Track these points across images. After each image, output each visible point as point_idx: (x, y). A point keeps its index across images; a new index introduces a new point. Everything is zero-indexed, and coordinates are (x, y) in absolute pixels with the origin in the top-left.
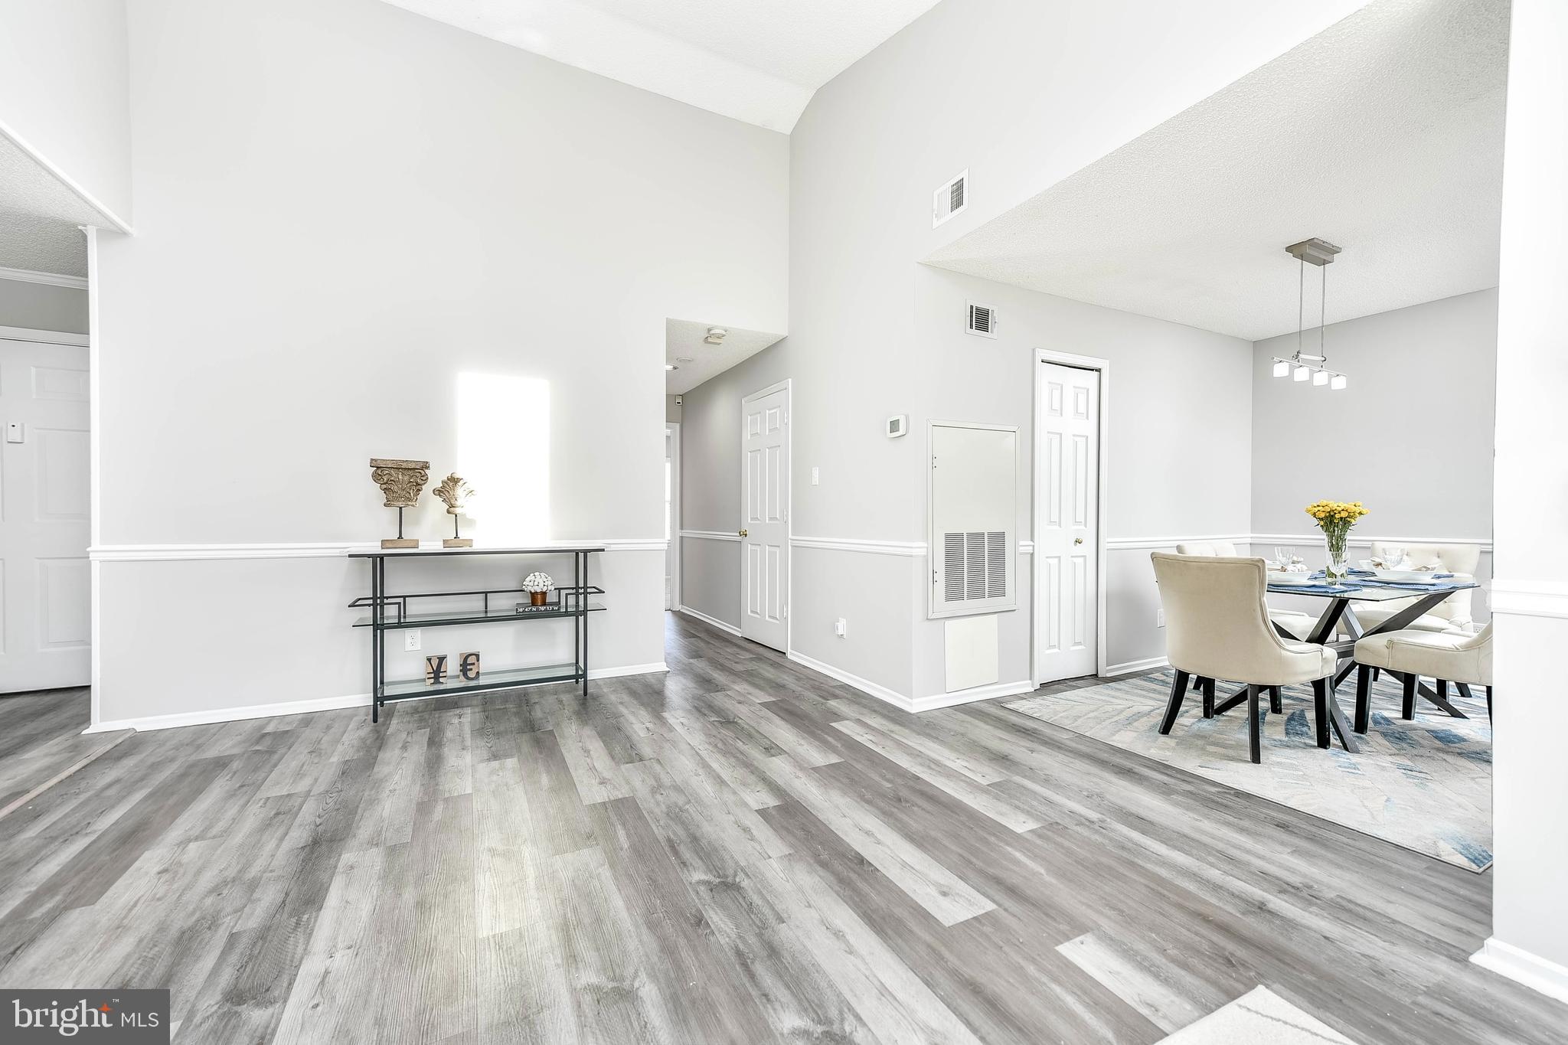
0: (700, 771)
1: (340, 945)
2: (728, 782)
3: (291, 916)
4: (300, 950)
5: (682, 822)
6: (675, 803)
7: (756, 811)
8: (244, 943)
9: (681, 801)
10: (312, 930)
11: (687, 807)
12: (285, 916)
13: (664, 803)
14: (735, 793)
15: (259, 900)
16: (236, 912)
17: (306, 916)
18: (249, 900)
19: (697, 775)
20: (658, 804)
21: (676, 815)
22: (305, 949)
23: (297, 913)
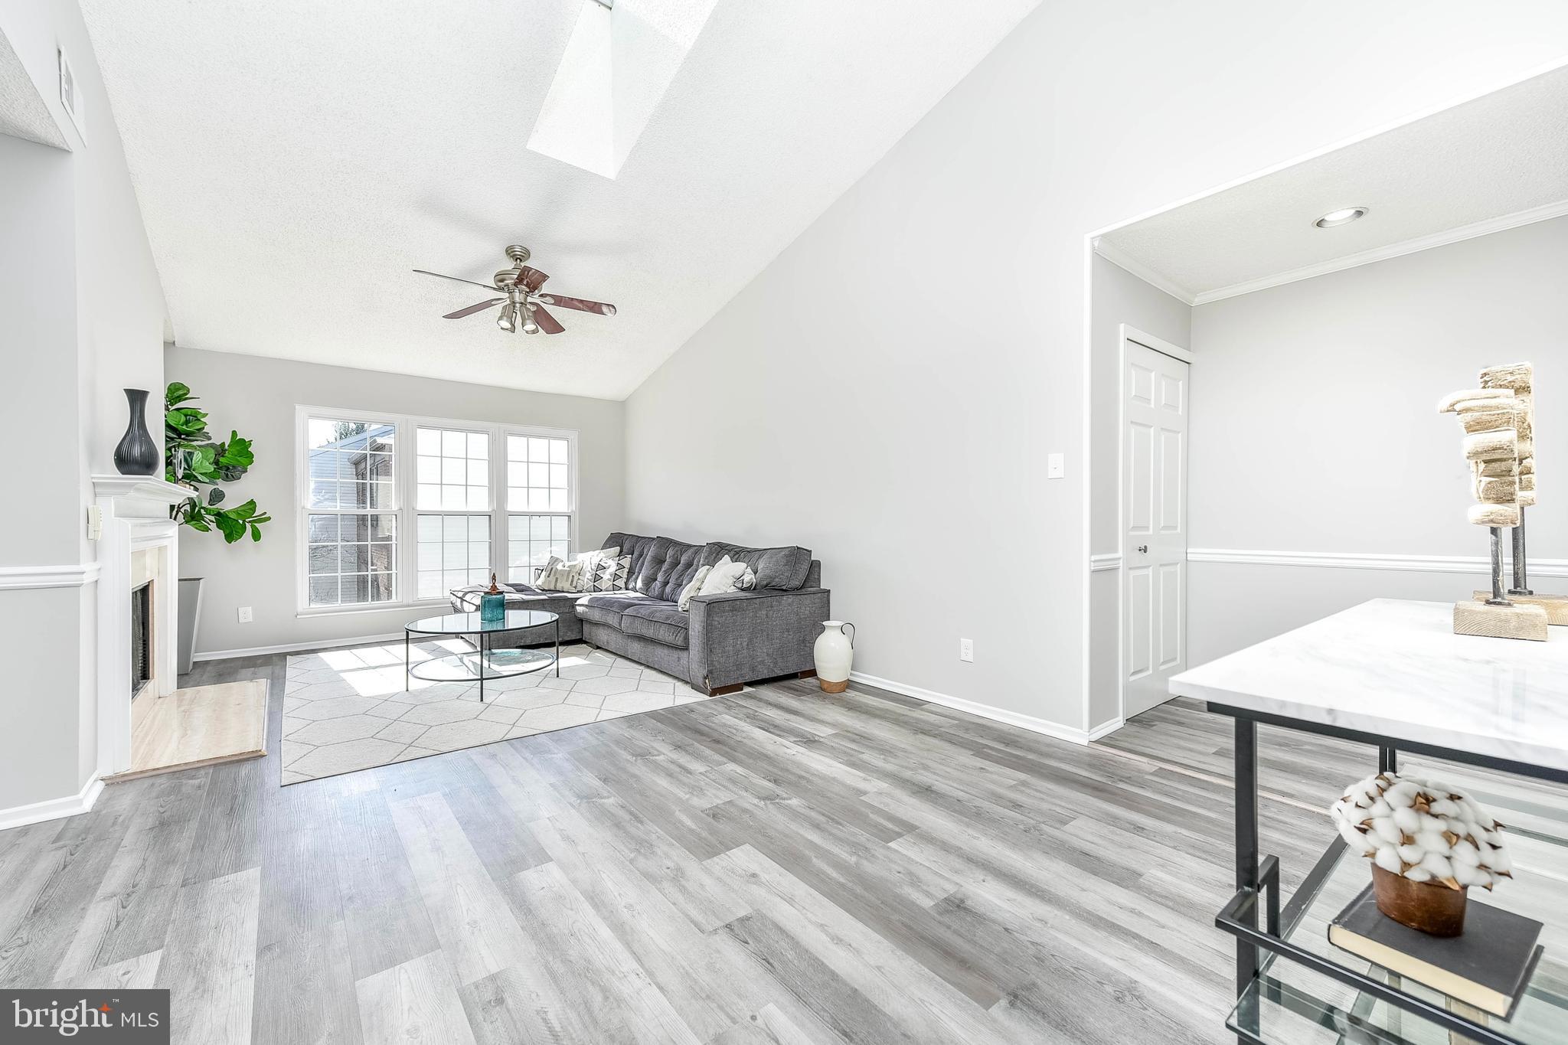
0: (625, 915)
2: (583, 899)
5: (632, 838)
6: (647, 859)
7: (552, 860)
9: (642, 862)
11: (632, 855)
13: (661, 857)
14: (574, 882)
19: (629, 907)
20: (667, 856)
21: (643, 846)
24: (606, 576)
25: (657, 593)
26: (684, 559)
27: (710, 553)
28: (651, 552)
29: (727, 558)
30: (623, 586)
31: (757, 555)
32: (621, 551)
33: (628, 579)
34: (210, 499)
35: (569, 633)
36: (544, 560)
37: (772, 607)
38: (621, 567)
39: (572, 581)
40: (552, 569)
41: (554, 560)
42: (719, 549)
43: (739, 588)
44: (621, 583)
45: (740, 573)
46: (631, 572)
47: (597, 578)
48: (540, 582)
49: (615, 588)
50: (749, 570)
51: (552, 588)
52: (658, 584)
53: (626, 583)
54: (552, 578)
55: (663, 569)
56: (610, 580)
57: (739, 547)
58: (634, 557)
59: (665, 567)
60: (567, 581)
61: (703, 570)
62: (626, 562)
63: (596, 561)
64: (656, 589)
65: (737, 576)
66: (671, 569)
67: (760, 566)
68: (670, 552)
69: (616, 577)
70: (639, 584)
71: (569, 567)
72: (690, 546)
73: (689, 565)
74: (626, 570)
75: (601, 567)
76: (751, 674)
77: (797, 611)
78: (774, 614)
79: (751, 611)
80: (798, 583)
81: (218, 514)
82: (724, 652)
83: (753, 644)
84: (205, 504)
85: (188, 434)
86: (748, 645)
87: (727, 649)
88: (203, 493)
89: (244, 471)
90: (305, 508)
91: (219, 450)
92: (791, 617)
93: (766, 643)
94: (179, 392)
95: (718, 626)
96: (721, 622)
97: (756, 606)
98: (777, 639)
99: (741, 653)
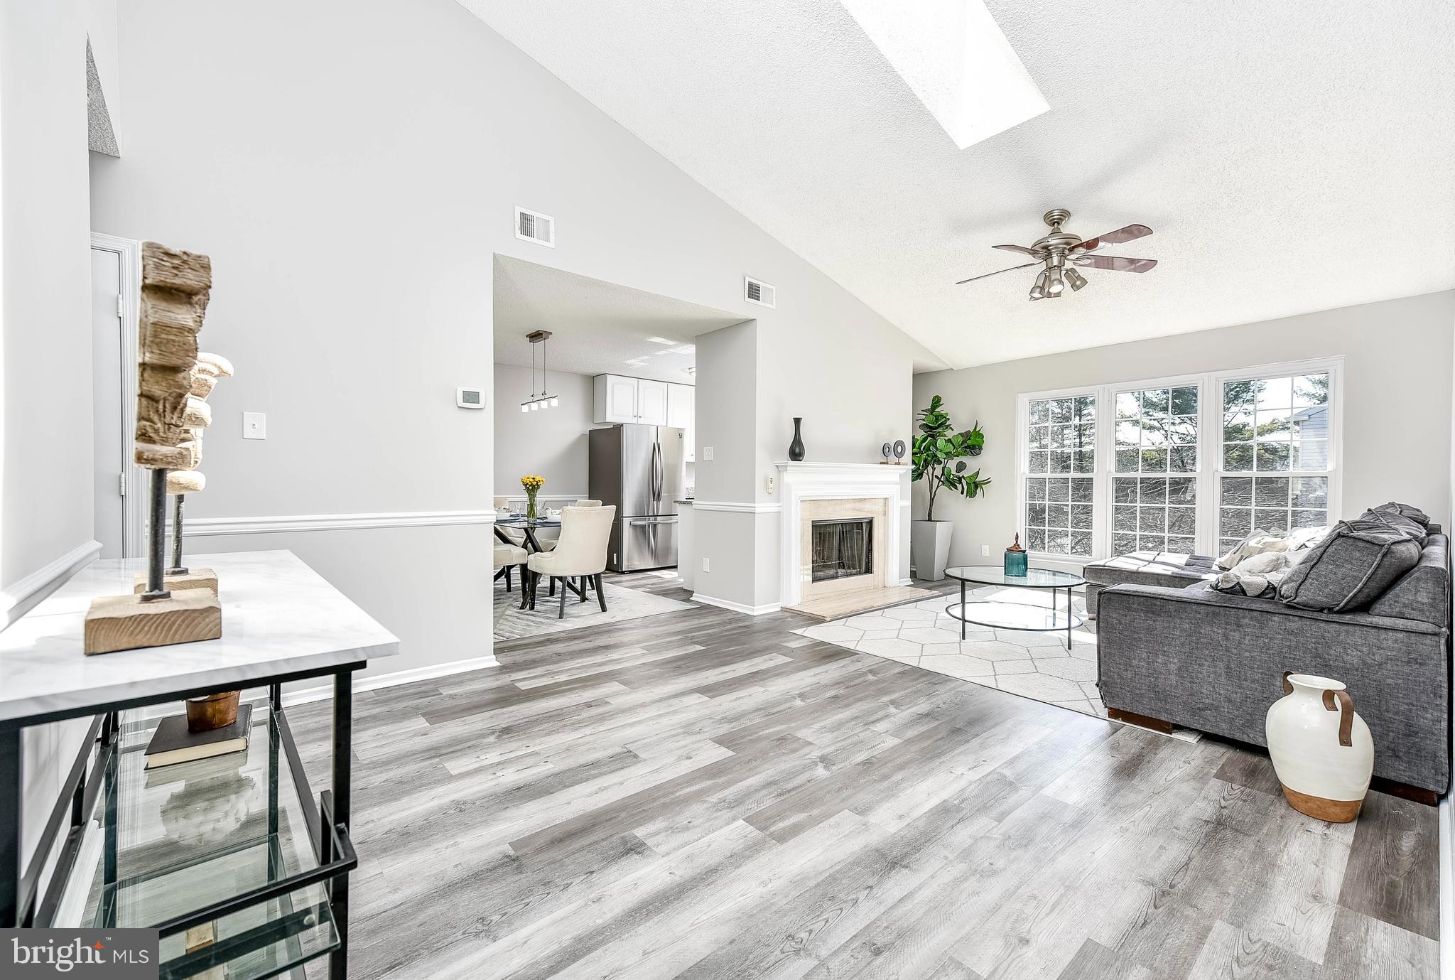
1: (954, 776)
3: (963, 809)
4: (971, 788)
8: (995, 812)
10: (959, 792)
12: (965, 811)
15: (971, 837)
16: (989, 838)
17: (955, 802)
18: (976, 841)
22: (970, 785)
23: (958, 809)
34: (956, 469)
76: (1188, 717)
77: (1316, 649)
78: (1244, 639)
79: (1187, 621)
80: (1322, 599)
81: (960, 479)
82: (1131, 666)
83: (1191, 673)
84: (954, 472)
85: (936, 428)
86: (1179, 669)
87: (1135, 662)
88: (952, 465)
89: (980, 448)
90: (1024, 473)
91: (967, 435)
92: (1295, 655)
93: (1225, 681)
94: (937, 402)
95: (1118, 626)
96: (1123, 622)
97: (1198, 616)
98: (1253, 681)
99: (1165, 678)
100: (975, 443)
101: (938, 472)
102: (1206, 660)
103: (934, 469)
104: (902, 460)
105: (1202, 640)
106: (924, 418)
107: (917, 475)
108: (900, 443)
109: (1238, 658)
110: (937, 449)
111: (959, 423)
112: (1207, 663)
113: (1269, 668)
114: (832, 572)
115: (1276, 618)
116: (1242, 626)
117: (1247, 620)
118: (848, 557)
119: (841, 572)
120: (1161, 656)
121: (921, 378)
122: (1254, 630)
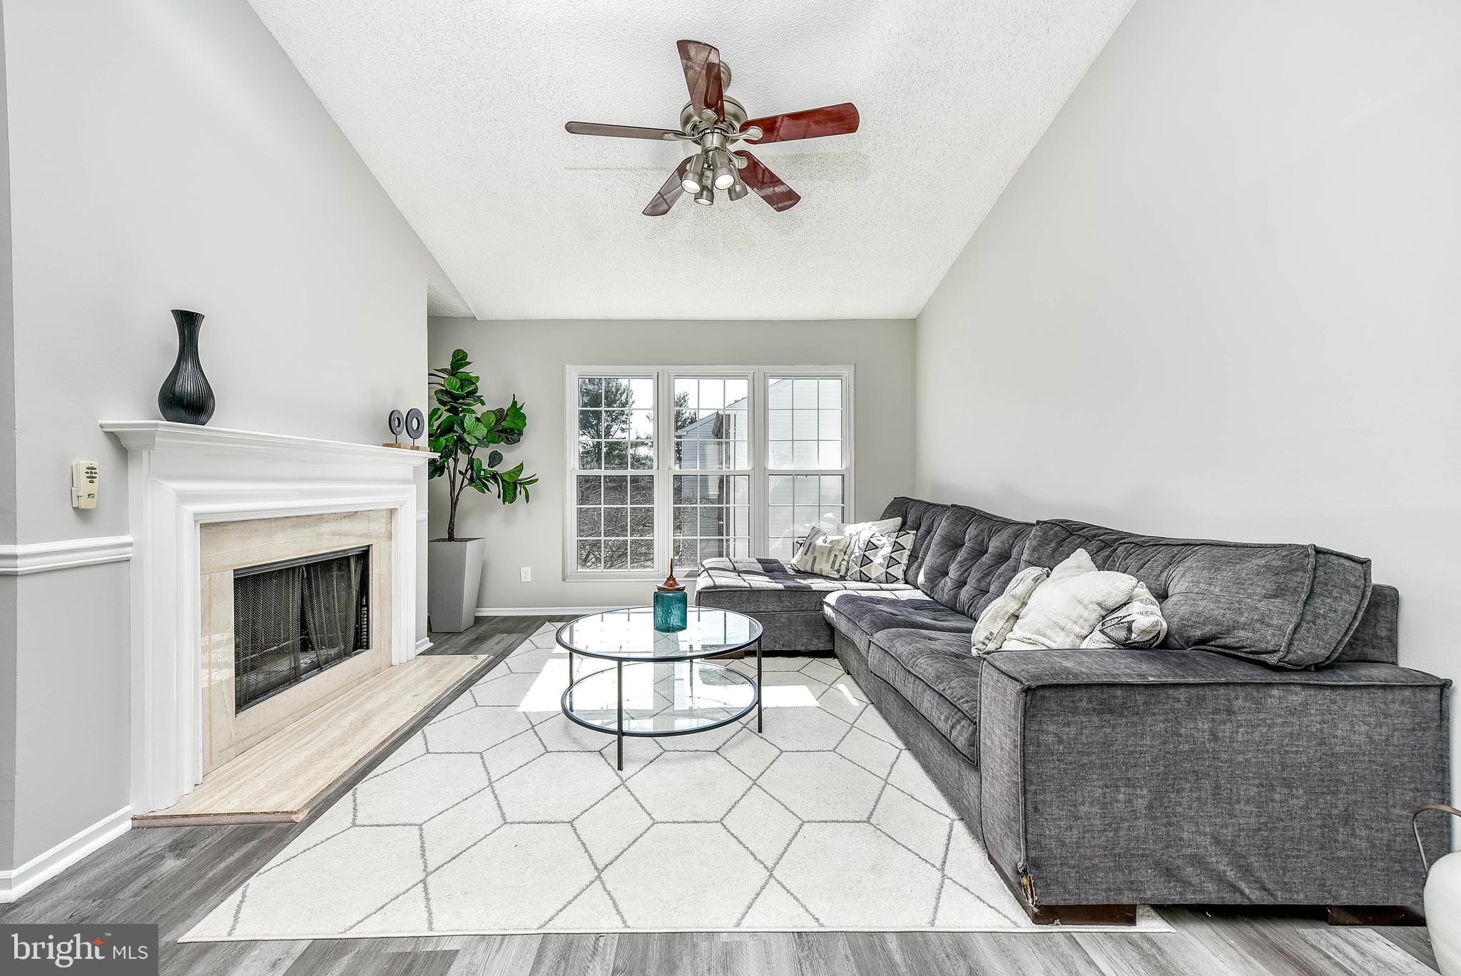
24: (878, 558)
25: (946, 596)
26: (994, 545)
27: (1044, 541)
28: (942, 527)
29: (1081, 556)
30: (901, 576)
31: (1162, 556)
32: (904, 524)
33: (909, 566)
34: (490, 461)
35: (815, 641)
36: (803, 529)
37: (1230, 712)
38: (898, 547)
39: (834, 563)
40: (811, 544)
41: (816, 532)
42: (1064, 534)
43: (1116, 642)
44: (898, 571)
45: (1121, 598)
46: (913, 556)
47: (866, 561)
48: (794, 561)
49: (890, 579)
50: (1142, 591)
51: (809, 569)
52: (947, 583)
53: (905, 572)
54: (809, 557)
55: (958, 559)
56: (881, 565)
57: (1112, 532)
58: (919, 534)
59: (962, 554)
60: (827, 561)
61: (1028, 574)
62: (908, 540)
63: (865, 536)
64: (946, 591)
65: (1111, 603)
66: (971, 559)
67: (1179, 585)
68: (971, 532)
69: (891, 561)
70: (921, 579)
71: (831, 542)
72: (1006, 523)
73: (1003, 557)
74: (907, 553)
75: (871, 546)
76: (1161, 886)
77: (1321, 731)
78: (1237, 732)
79: (1161, 718)
80: (1322, 652)
81: (494, 476)
82: (1077, 818)
83: (1166, 808)
84: (485, 466)
85: (463, 398)
86: (1150, 807)
87: (1084, 809)
88: (482, 455)
89: (521, 433)
90: (574, 469)
91: (500, 415)
92: (1298, 746)
93: (1212, 810)
94: (460, 359)
95: (1056, 746)
96: (1065, 737)
97: (1178, 706)
98: (1247, 802)
99: (1129, 827)
100: (512, 426)
101: (462, 465)
102: (1187, 780)
103: (456, 461)
104: (418, 442)
105: (1181, 746)
106: (445, 381)
107: (436, 469)
108: (413, 413)
109: (1229, 767)
110: (464, 431)
111: (493, 395)
112: (1188, 786)
113: (1267, 774)
114: (283, 666)
115: (1275, 692)
116: (1234, 713)
117: (1240, 702)
118: (321, 626)
119: (305, 660)
120: (1123, 789)
121: (438, 322)
122: (1248, 717)
